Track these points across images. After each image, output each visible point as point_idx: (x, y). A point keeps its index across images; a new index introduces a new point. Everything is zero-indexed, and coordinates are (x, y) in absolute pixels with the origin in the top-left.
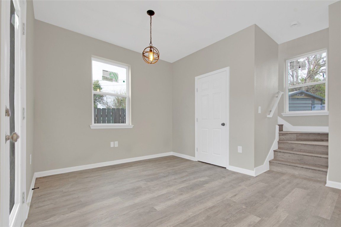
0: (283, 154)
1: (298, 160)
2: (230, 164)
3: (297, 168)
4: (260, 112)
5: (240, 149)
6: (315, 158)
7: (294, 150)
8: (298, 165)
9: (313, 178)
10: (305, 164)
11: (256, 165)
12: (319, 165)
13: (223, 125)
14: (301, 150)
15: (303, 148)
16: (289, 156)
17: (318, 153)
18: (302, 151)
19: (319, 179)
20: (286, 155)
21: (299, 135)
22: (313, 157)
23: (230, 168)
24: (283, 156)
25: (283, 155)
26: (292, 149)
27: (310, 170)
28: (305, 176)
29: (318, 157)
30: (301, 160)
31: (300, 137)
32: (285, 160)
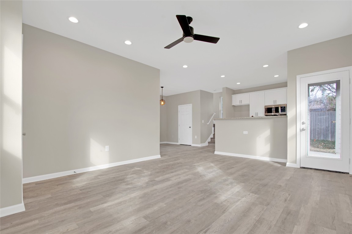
2: (193, 144)
4: (203, 122)
5: (196, 137)
11: (201, 143)
13: (190, 127)
23: (193, 145)
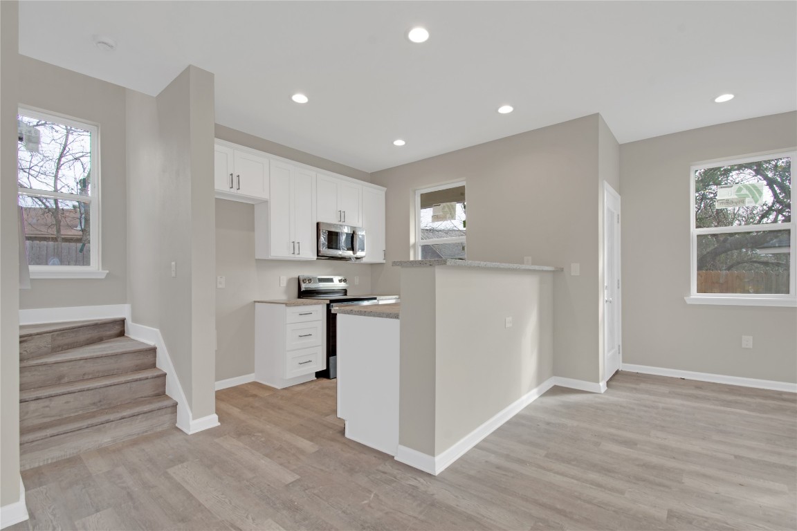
0: (47, 402)
1: (94, 404)
3: (107, 425)
6: (134, 385)
7: (66, 380)
8: (112, 417)
9: (146, 432)
10: (114, 408)
12: (143, 399)
14: (84, 374)
15: (90, 367)
16: (67, 402)
17: (126, 372)
18: (86, 377)
19: (159, 429)
20: (58, 403)
21: (58, 335)
22: (128, 385)
24: (48, 409)
25: (47, 407)
26: (58, 381)
27: (140, 417)
28: (129, 435)
29: (141, 380)
30: (100, 401)
31: (62, 341)
32: (53, 419)
